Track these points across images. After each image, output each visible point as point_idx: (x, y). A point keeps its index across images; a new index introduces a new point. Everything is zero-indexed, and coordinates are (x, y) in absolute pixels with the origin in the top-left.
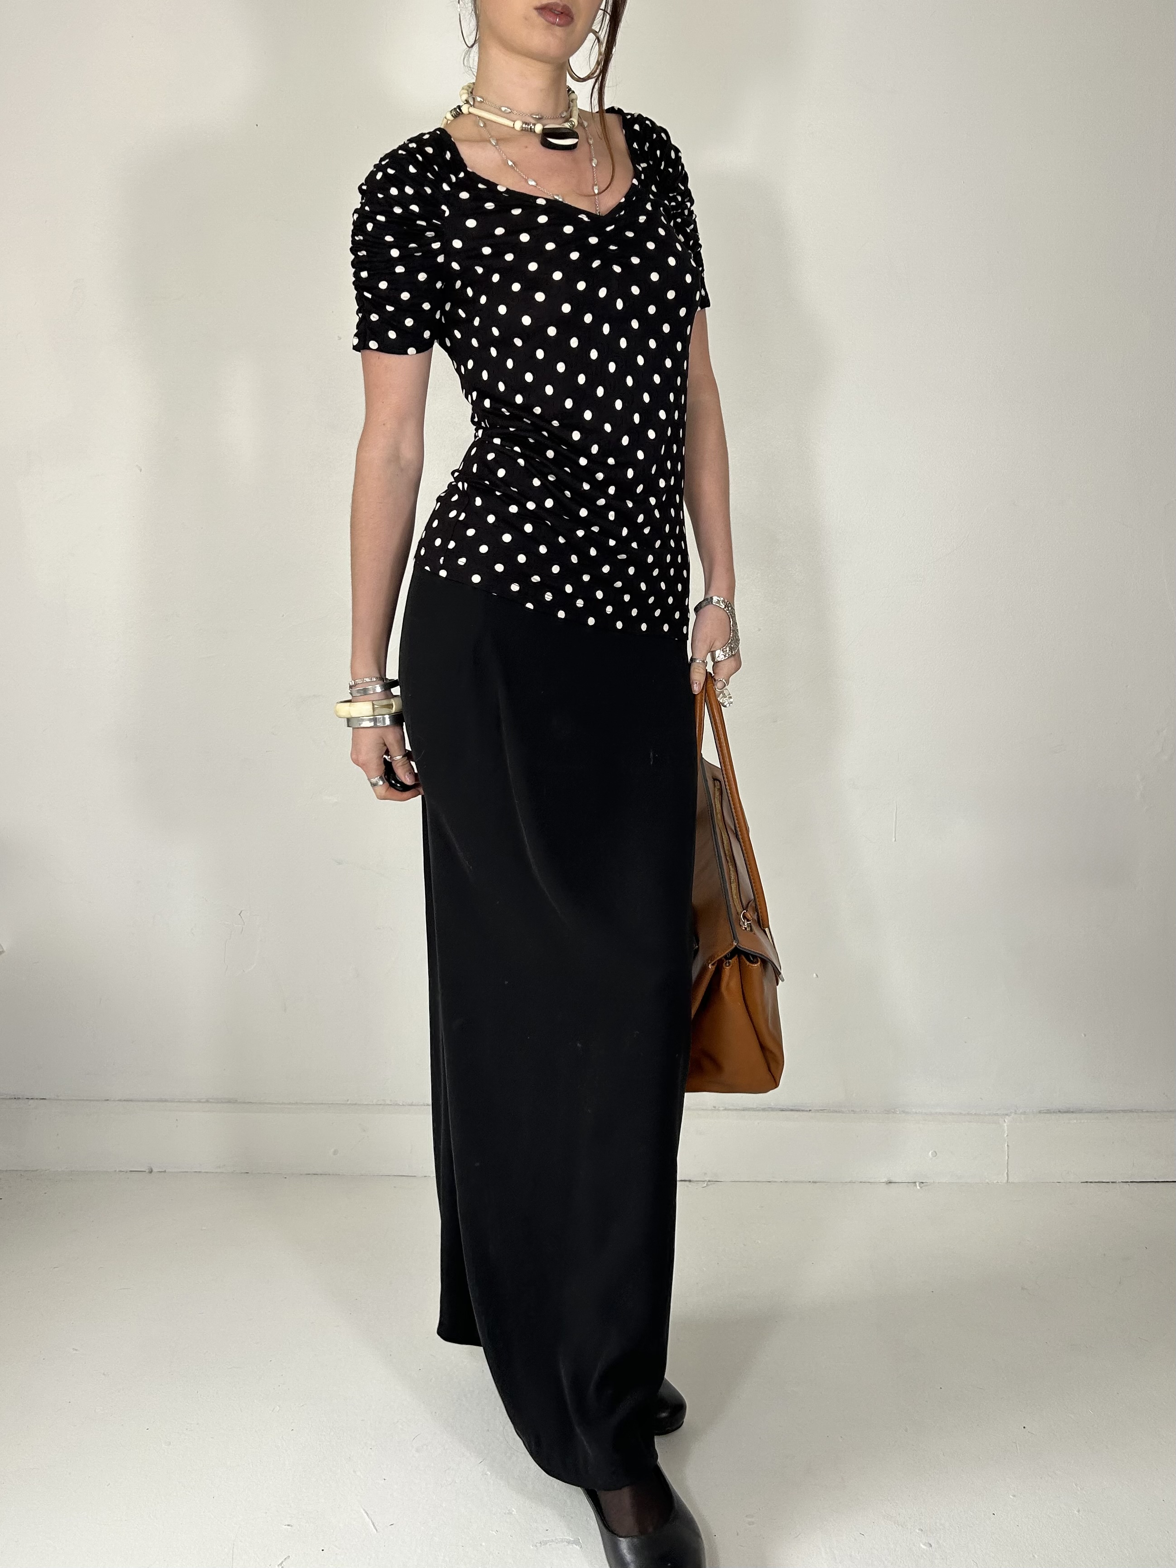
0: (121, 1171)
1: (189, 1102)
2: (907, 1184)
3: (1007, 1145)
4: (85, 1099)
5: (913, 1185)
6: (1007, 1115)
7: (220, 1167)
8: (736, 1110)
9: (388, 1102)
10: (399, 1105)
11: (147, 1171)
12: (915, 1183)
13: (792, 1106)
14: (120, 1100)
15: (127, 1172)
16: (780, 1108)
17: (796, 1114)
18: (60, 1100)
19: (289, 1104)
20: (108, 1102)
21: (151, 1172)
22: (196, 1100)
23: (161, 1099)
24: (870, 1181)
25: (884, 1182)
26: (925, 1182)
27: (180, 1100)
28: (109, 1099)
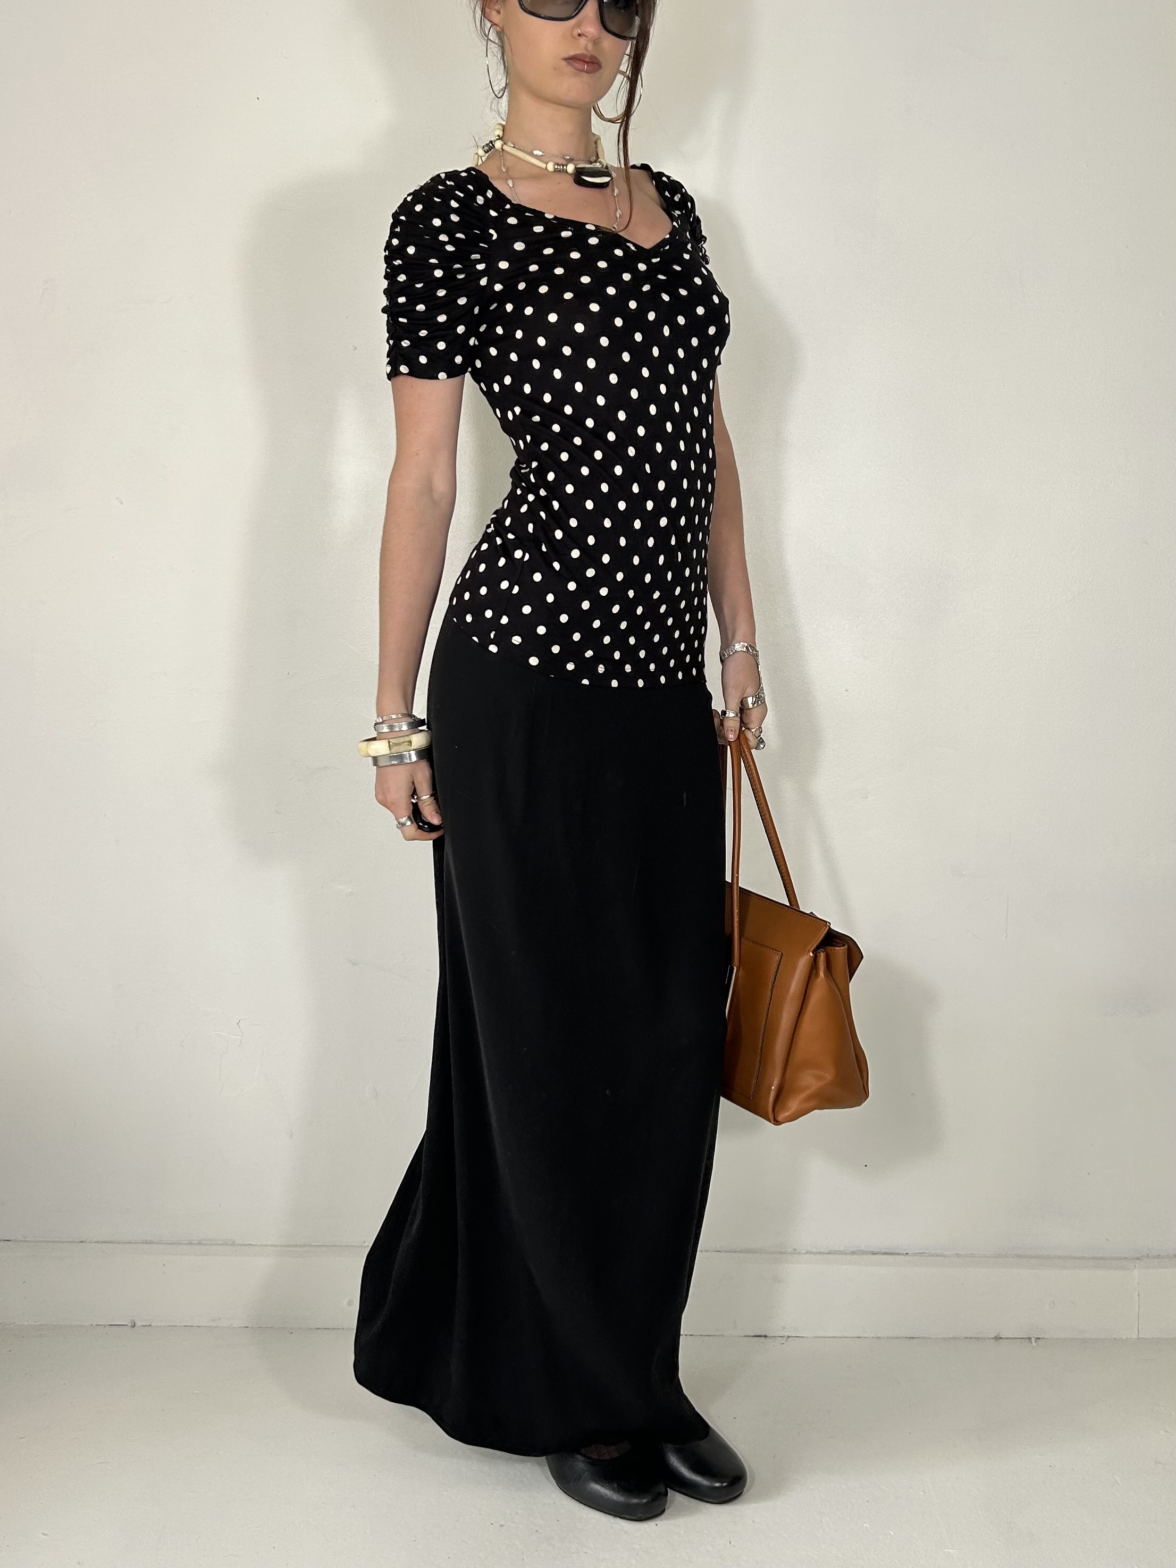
0: (100, 1325)
1: (180, 1244)
2: (1020, 1340)
3: (1138, 1295)
4: (57, 1240)
5: (1027, 1340)
6: (1138, 1259)
7: (214, 1320)
8: (820, 1253)
11: (129, 1325)
12: (1030, 1339)
13: (886, 1249)
14: (97, 1242)
15: (107, 1325)
16: (872, 1251)
17: (891, 1258)
18: (28, 1241)
19: (296, 1246)
20: (82, 1244)
21: (134, 1326)
22: (187, 1242)
23: (146, 1241)
24: (977, 1336)
25: (993, 1338)
26: (1044, 1338)
27: (168, 1242)
28: (84, 1240)
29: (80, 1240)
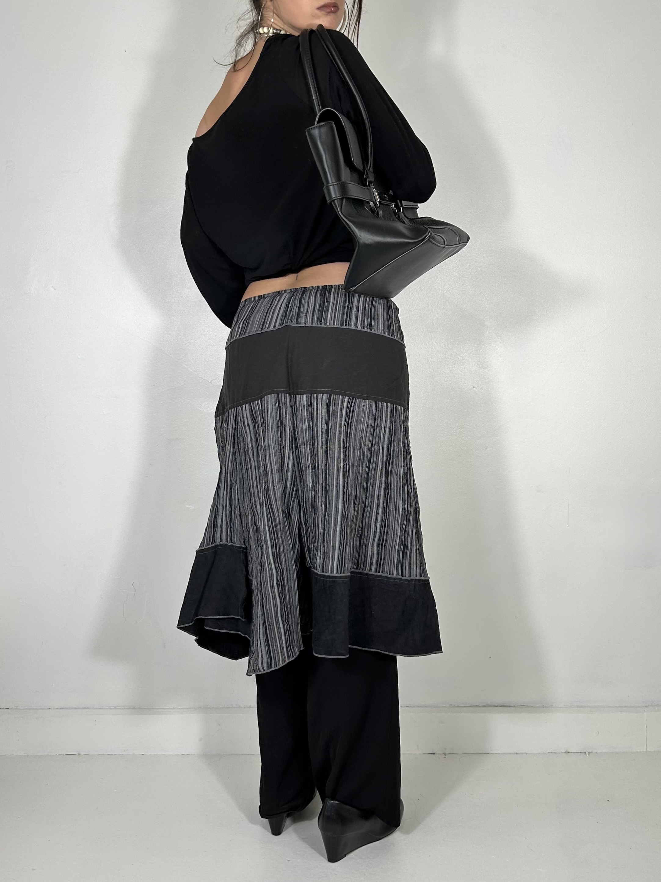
0: (60, 755)
1: (105, 709)
2: (580, 753)
3: (646, 727)
4: (34, 708)
5: (584, 754)
6: (646, 707)
7: (125, 751)
9: (234, 706)
10: (241, 708)
11: (77, 754)
12: (585, 753)
13: (502, 704)
14: (57, 709)
15: (64, 755)
16: (494, 705)
17: (505, 709)
18: (19, 709)
19: (169, 709)
20: (49, 710)
21: (79, 755)
22: (107, 708)
23: (85, 707)
24: (555, 752)
25: (563, 753)
26: (592, 752)
27: (97, 708)
28: (50, 708)
29: (47, 708)
